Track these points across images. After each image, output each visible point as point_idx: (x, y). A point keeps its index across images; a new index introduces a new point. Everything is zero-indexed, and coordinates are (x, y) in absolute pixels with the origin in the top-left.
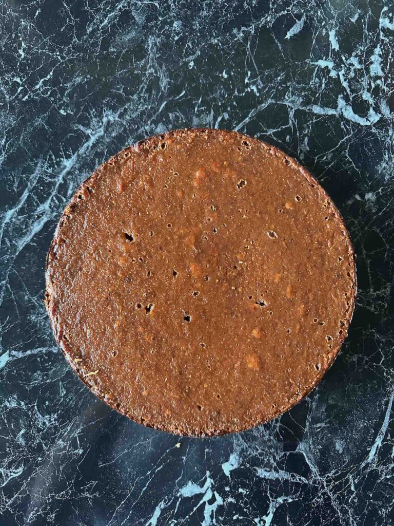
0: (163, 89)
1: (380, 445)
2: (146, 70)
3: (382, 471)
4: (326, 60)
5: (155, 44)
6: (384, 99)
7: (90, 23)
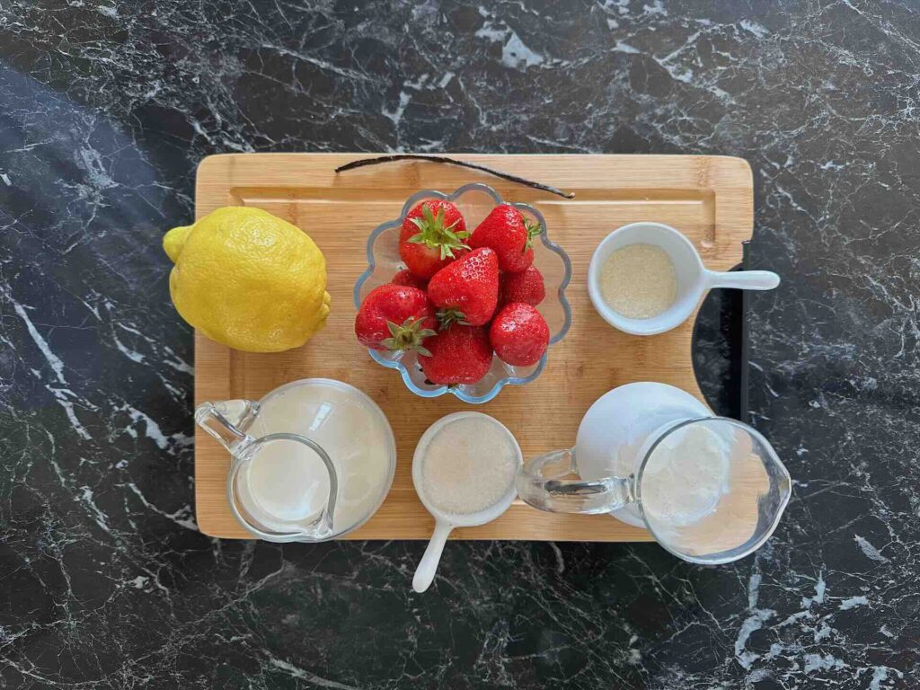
0: (781, 365)
1: (294, 675)
2: (806, 341)
3: (258, 678)
4: (826, 592)
5: (843, 352)
6: (772, 674)
7: (872, 261)
